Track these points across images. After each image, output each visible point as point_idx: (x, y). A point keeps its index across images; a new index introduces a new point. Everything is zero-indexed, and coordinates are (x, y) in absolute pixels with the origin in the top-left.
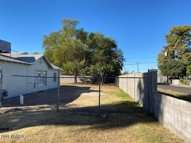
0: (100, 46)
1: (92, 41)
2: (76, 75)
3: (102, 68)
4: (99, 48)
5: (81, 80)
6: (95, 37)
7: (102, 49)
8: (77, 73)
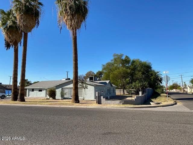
0: (138, 69)
1: (133, 67)
2: (124, 89)
3: (140, 84)
4: (138, 70)
5: (127, 92)
6: (135, 64)
7: (140, 71)
8: (124, 87)
